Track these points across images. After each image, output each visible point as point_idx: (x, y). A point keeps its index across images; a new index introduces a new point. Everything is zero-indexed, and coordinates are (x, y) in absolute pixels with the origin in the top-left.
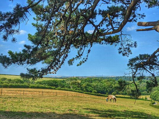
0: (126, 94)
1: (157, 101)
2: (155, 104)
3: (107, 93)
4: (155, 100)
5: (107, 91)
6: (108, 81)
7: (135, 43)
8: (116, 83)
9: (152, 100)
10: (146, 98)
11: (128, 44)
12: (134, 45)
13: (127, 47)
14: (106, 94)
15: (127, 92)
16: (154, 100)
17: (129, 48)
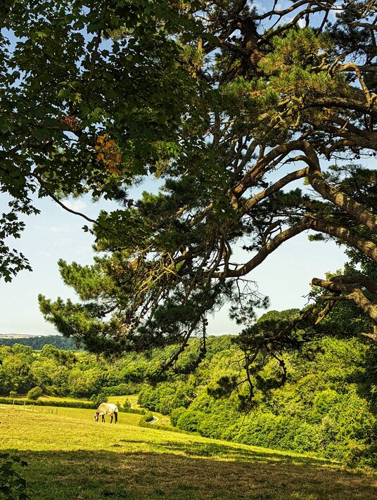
0: (67, 393)
1: (158, 411)
2: (152, 423)
3: (12, 392)
4: (153, 409)
5: (11, 385)
6: (11, 352)
7: (266, 298)
8: (35, 359)
9: (143, 411)
10: (127, 405)
11: (250, 301)
12: (262, 303)
13: (249, 306)
14: (7, 394)
15: (70, 388)
16: (150, 410)
17: (251, 309)
